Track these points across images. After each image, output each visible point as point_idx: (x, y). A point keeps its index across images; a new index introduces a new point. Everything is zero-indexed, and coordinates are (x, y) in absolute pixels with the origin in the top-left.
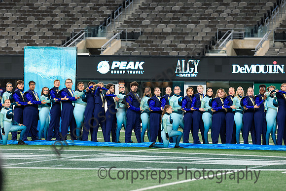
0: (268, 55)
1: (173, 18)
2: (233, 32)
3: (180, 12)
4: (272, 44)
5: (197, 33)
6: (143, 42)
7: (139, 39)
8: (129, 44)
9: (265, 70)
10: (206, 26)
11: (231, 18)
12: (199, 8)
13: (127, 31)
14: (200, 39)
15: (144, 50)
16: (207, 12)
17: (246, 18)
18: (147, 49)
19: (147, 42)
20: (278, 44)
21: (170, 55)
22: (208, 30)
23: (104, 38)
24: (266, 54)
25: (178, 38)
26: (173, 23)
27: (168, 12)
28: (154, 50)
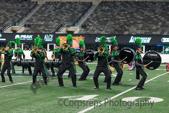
0: (79, 33)
1: (44, 19)
2: (66, 24)
3: (47, 17)
4: (80, 29)
6: (33, 28)
7: (31, 27)
8: (28, 28)
10: (57, 22)
11: (66, 20)
12: (54, 16)
13: (27, 24)
14: (54, 27)
15: (33, 31)
16: (57, 17)
17: (71, 20)
18: (34, 31)
20: (83, 29)
21: (42, 33)
22: (57, 24)
23: (18, 26)
25: (46, 26)
26: (44, 21)
27: (43, 17)
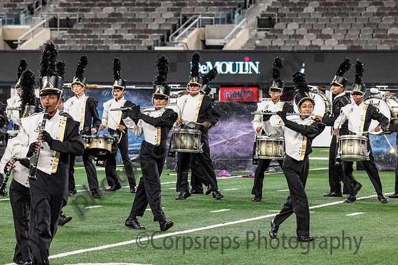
5: (154, 19)
9: (234, 69)
19: (83, 31)
24: (242, 47)
28: (90, 42)
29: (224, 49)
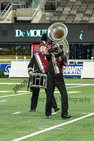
9: (41, 34)
24: (39, 21)
29: (32, 22)
